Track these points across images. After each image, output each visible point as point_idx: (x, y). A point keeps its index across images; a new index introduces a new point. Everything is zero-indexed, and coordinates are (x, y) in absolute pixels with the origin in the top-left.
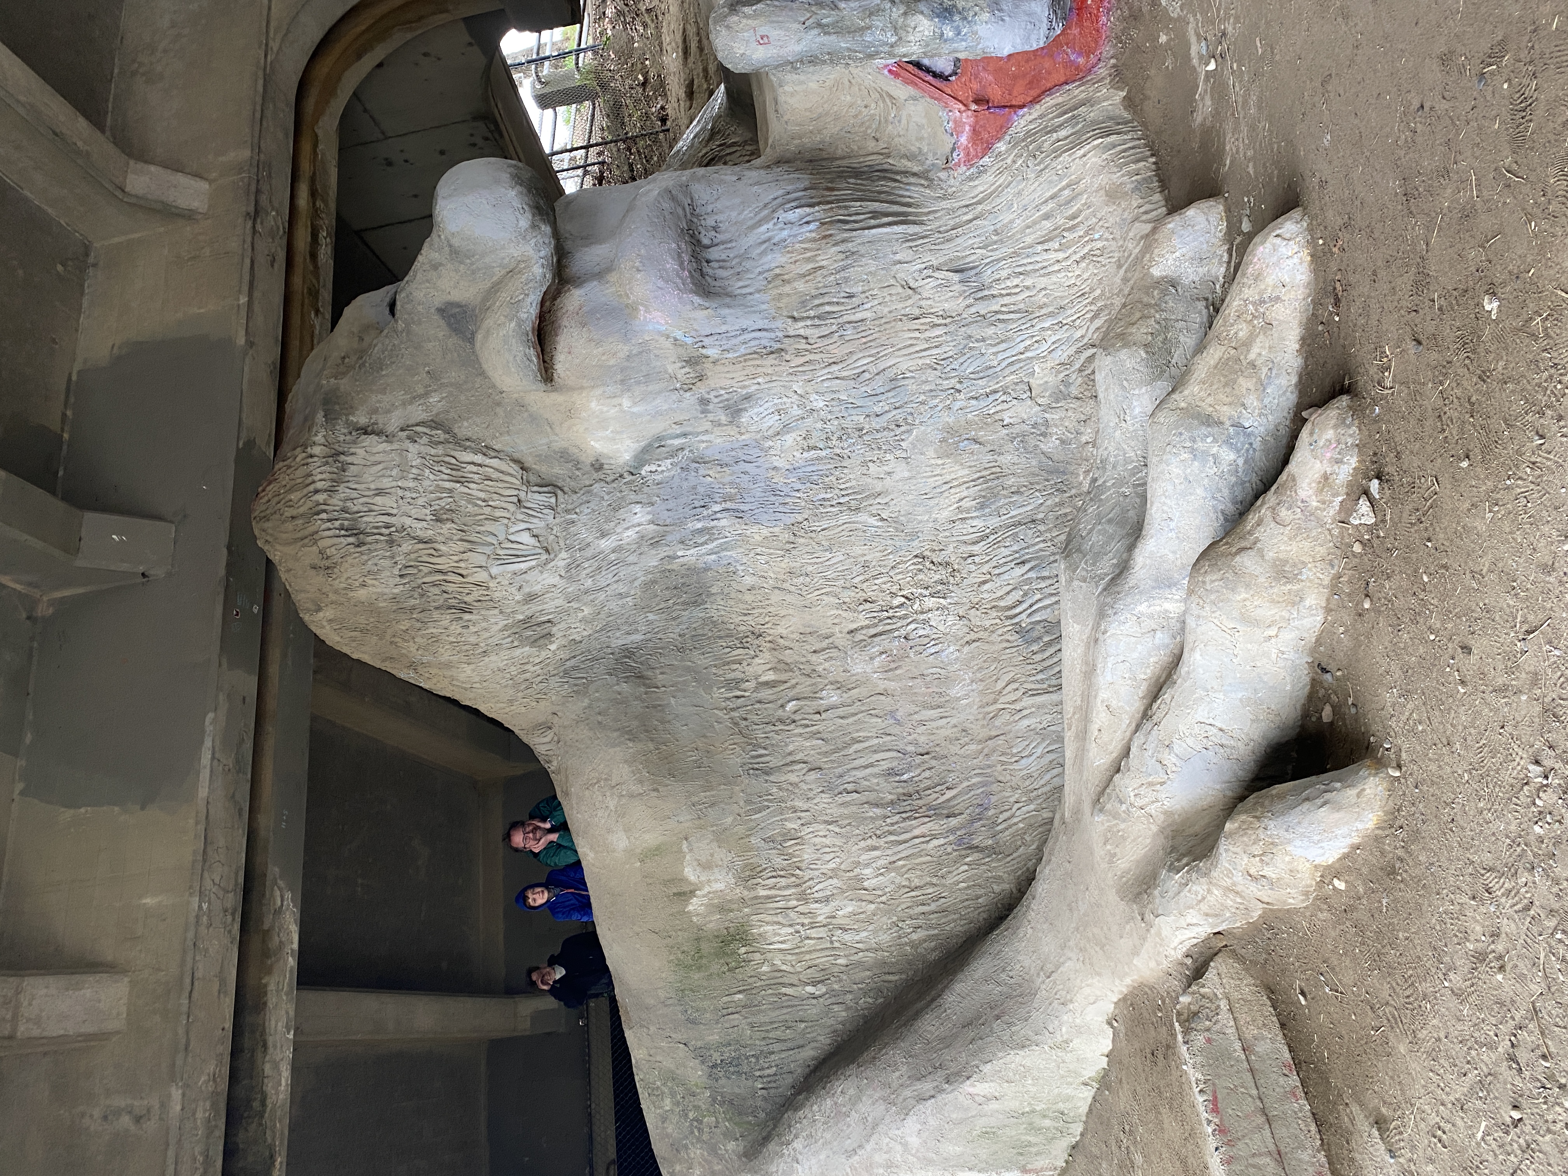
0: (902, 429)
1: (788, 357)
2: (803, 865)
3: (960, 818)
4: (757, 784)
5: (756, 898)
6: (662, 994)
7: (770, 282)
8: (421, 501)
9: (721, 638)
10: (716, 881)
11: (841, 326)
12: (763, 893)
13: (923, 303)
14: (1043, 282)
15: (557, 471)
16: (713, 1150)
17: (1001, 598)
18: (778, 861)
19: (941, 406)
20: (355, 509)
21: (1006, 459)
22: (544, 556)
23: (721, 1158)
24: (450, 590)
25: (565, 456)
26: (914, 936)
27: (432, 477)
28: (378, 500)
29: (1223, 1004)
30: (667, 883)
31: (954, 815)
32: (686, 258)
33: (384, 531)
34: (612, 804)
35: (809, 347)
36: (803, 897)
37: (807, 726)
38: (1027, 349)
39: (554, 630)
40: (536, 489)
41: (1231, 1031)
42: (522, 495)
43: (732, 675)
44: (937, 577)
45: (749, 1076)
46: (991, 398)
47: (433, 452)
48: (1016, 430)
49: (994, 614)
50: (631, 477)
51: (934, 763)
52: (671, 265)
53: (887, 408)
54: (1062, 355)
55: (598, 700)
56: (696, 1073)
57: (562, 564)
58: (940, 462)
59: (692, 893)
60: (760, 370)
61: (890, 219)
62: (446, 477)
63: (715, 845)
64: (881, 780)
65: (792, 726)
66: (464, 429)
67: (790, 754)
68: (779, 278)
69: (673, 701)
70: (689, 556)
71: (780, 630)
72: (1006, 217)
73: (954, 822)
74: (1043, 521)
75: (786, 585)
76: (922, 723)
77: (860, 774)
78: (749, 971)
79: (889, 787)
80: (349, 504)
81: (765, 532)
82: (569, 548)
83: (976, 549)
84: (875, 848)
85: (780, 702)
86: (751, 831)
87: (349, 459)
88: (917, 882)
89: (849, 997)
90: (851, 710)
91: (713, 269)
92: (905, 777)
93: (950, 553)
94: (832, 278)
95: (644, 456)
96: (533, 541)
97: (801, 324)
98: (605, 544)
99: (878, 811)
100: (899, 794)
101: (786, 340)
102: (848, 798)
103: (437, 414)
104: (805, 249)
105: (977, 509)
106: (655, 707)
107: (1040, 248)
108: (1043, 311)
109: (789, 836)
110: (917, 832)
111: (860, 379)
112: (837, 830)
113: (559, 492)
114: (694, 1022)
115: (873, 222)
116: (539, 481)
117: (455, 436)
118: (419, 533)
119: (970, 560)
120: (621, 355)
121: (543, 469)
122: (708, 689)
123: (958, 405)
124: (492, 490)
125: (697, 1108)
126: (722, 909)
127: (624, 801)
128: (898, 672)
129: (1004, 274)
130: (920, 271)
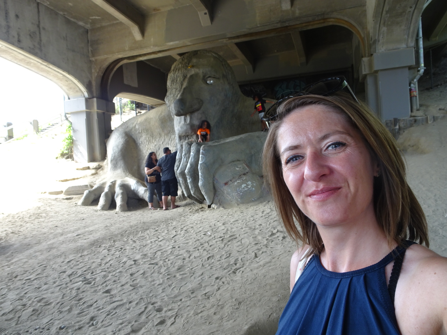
18: (154, 137)
23: (127, 128)
30: (150, 121)
34: (159, 113)
36: (149, 141)
45: (134, 132)
65: (169, 140)
67: (166, 139)
78: (143, 133)
85: (172, 138)
89: (140, 146)
102: (158, 148)
109: (156, 139)
112: (155, 146)
114: (138, 125)
125: (132, 125)
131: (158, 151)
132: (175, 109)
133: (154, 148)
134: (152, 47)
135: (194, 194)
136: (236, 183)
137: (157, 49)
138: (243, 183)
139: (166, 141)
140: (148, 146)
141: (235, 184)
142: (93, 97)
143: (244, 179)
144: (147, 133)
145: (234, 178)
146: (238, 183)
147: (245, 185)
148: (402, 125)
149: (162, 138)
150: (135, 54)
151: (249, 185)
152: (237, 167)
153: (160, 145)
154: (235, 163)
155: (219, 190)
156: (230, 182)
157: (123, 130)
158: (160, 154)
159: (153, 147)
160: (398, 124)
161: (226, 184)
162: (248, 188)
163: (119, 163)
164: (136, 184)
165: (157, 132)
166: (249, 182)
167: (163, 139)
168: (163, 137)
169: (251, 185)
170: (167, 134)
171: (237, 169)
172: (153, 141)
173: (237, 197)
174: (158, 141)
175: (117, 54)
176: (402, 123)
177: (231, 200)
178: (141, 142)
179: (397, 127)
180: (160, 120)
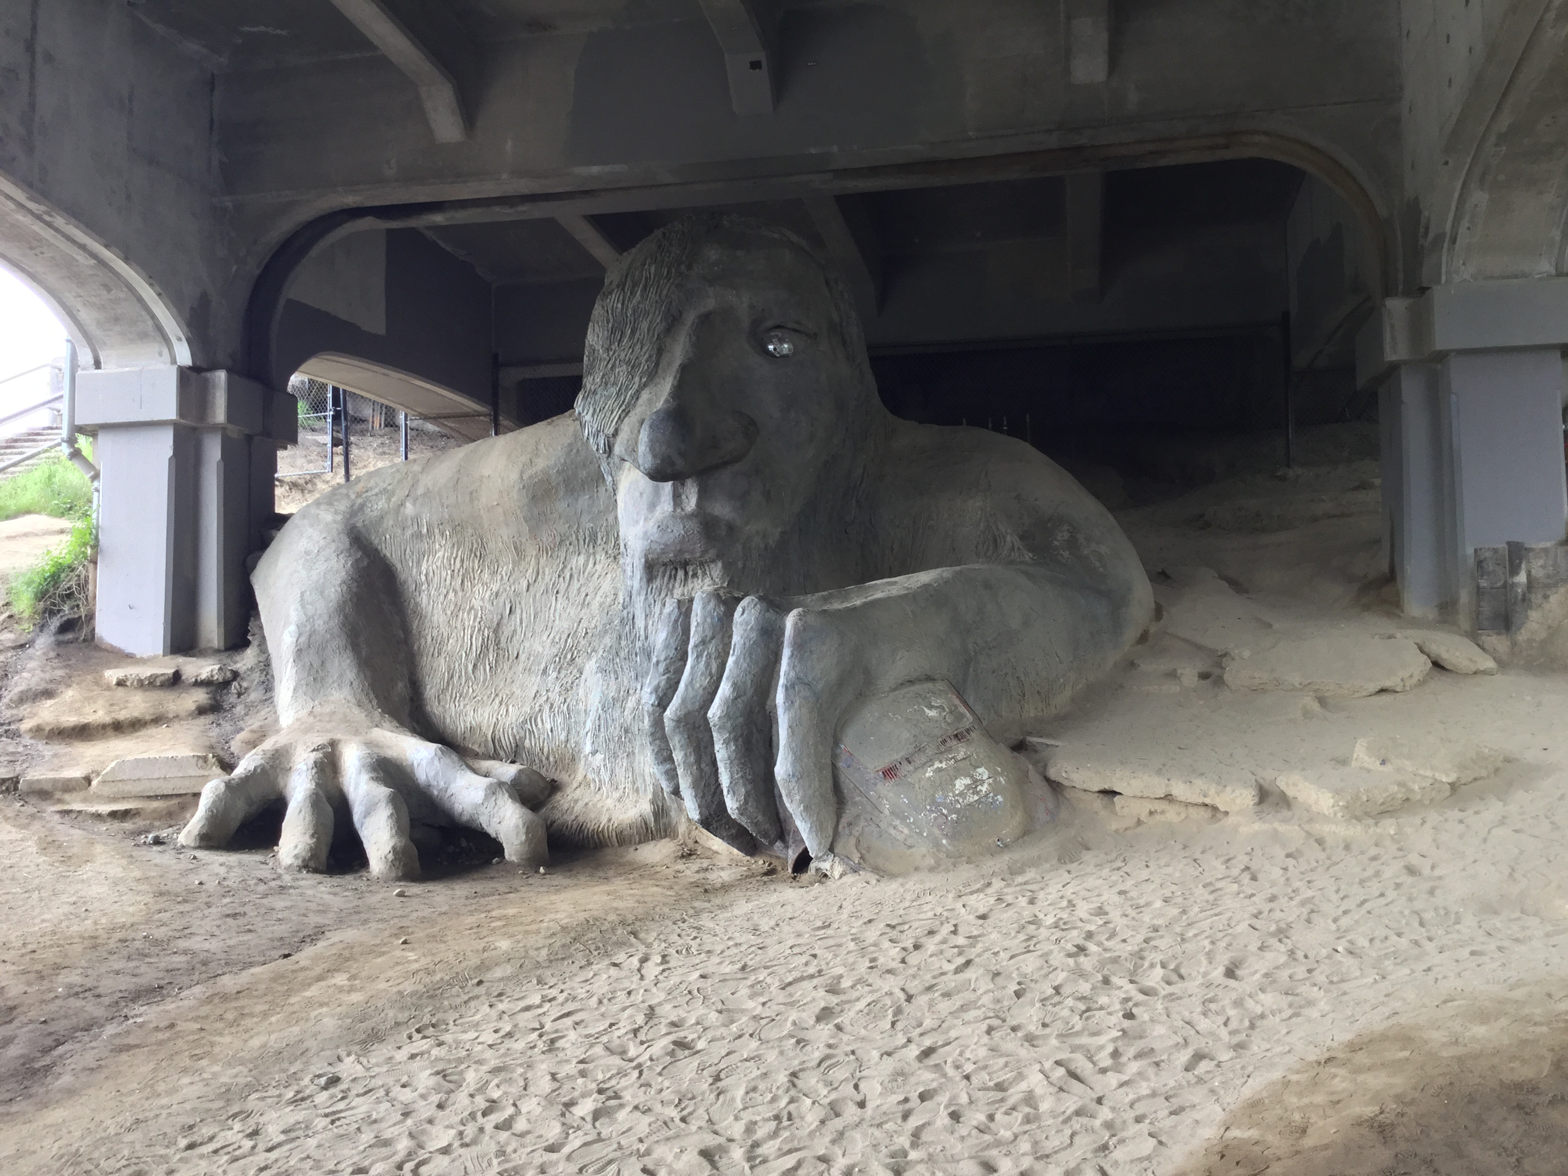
0: (604, 673)
2: (482, 575)
4: (531, 550)
5: (472, 544)
12: (474, 548)
16: (361, 508)
17: (541, 716)
18: (488, 559)
19: (602, 698)
23: (357, 512)
29: (206, 773)
34: (522, 458)
37: (554, 585)
40: (606, 441)
42: (602, 433)
43: (599, 537)
44: (570, 680)
45: (391, 532)
49: (537, 710)
51: (510, 661)
52: (658, 547)
54: (603, 771)
56: (395, 500)
62: (624, 382)
64: (512, 628)
66: (644, 397)
69: (588, 497)
76: (529, 657)
77: (518, 615)
78: (437, 536)
79: (505, 632)
83: (566, 706)
84: (474, 620)
85: (574, 568)
86: (505, 543)
88: (450, 642)
89: (416, 594)
90: (552, 614)
91: (670, 572)
92: (509, 643)
99: (495, 624)
100: (499, 638)
102: (506, 606)
106: (583, 486)
108: (616, 765)
109: (500, 566)
112: (491, 598)
113: (606, 455)
114: (416, 502)
116: (611, 443)
119: (563, 701)
121: (615, 447)
124: (607, 414)
125: (381, 499)
131: (505, 621)
132: (652, 449)
133: (488, 606)
134: (504, 176)
135: (742, 810)
136: (929, 773)
137: (524, 186)
138: (958, 772)
139: (547, 578)
140: (460, 594)
141: (927, 775)
142: (214, 367)
143: (959, 758)
144: (455, 539)
145: (920, 750)
146: (940, 770)
147: (968, 781)
148: (1538, 572)
149: (529, 563)
150: (422, 199)
151: (982, 782)
152: (931, 707)
153: (517, 594)
154: (917, 688)
155: (858, 799)
156: (906, 768)
157: (339, 518)
158: (515, 631)
159: (482, 599)
160: (1523, 566)
161: (889, 773)
162: (978, 793)
163: (337, 663)
164: (436, 762)
165: (505, 538)
166: (980, 770)
167: (530, 571)
168: (533, 562)
169: (991, 780)
170: (549, 551)
171: (932, 713)
172: (486, 576)
173: (937, 832)
174: (505, 578)
175: (340, 189)
176: (1541, 562)
177: (909, 842)
178: (423, 578)
179: (1522, 578)
180: (524, 487)
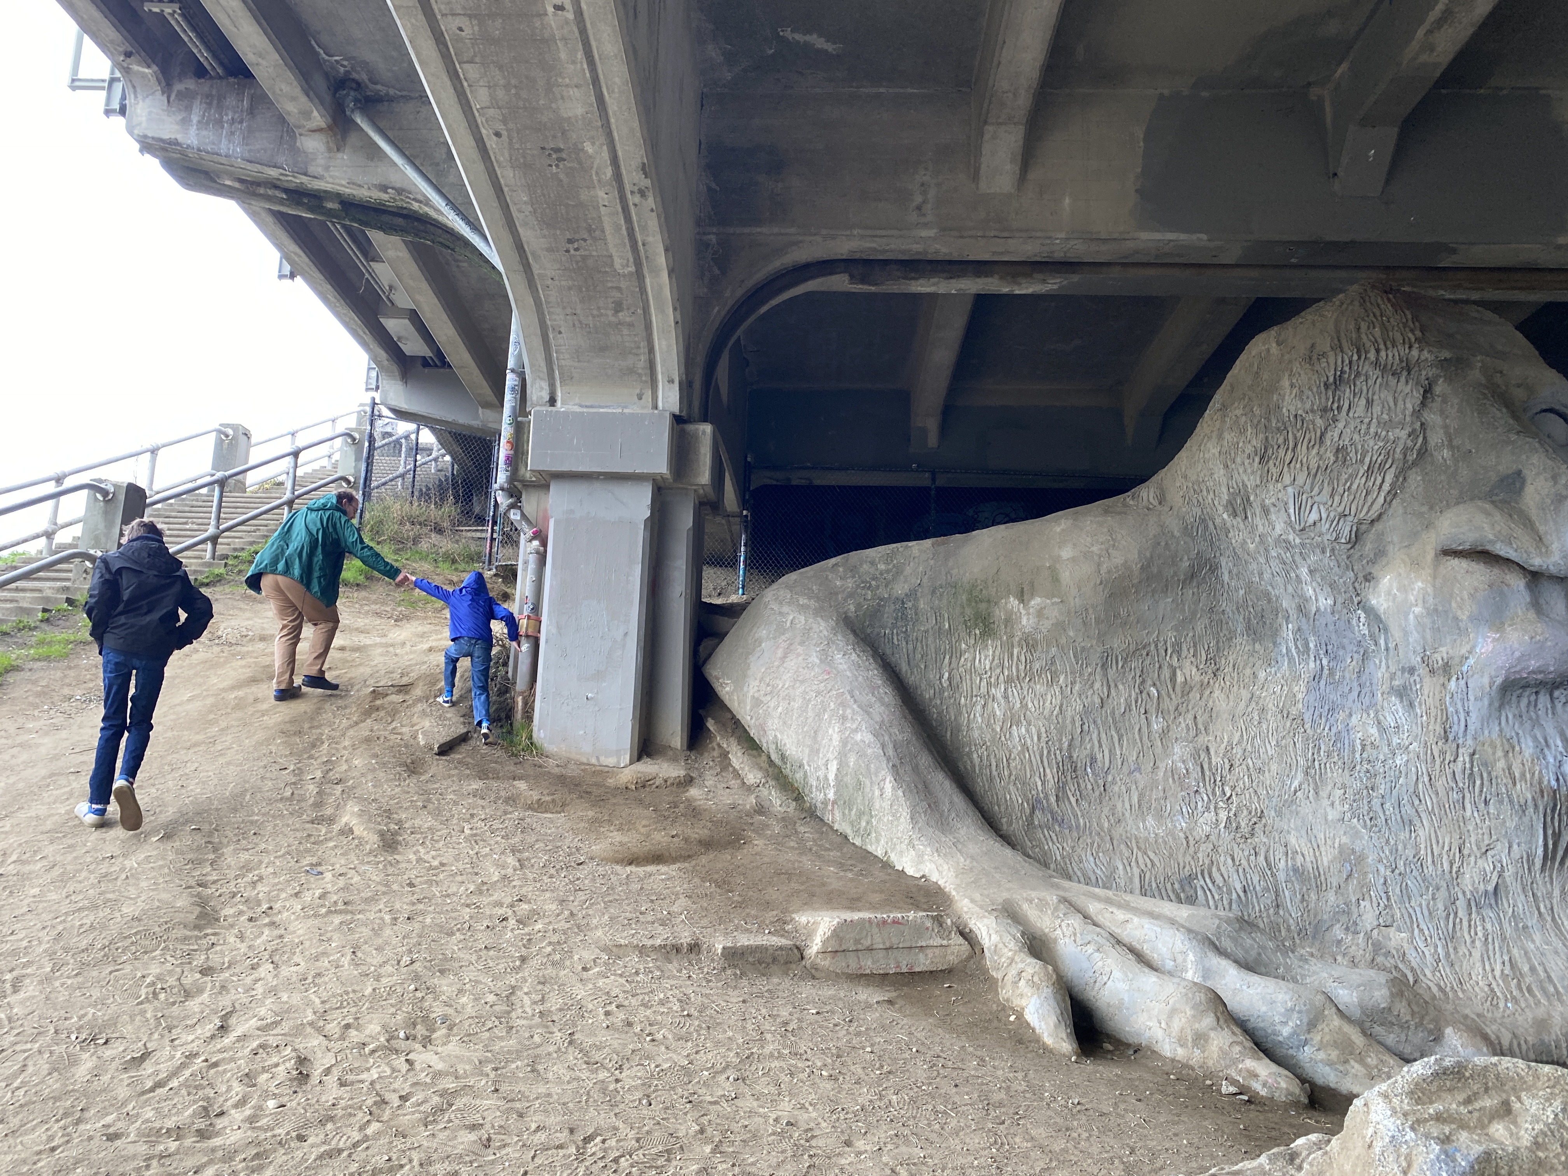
0: (1368, 822)
1: (1440, 744)
2: (1032, 684)
3: (1055, 804)
4: (1095, 658)
5: (1013, 646)
6: (955, 572)
7: (1508, 740)
8: (1356, 437)
9: (1218, 642)
10: (1028, 619)
11: (1461, 790)
12: (1016, 651)
13: (1472, 859)
14: (1477, 954)
15: (1368, 547)
16: (851, 595)
17: (1219, 870)
18: (1037, 666)
19: (1383, 855)
20: (1358, 383)
21: (1331, 897)
22: (1297, 527)
23: (845, 600)
24: (1280, 451)
25: (1380, 553)
26: (975, 756)
27: (1376, 447)
28: (1363, 402)
29: (945, 942)
30: (1032, 584)
31: (1057, 801)
32: (1540, 677)
33: (1336, 405)
34: (1095, 549)
35: (1447, 762)
36: (1009, 681)
37: (1136, 702)
38: (1421, 930)
39: (1239, 519)
40: (1354, 529)
41: (931, 942)
42: (1350, 518)
43: (1184, 648)
44: (1243, 824)
45: (894, 626)
46: (1384, 896)
47: (1398, 450)
48: (1354, 908)
49: (1207, 862)
50: (1356, 602)
51: (1097, 793)
52: (1533, 664)
53: (1387, 813)
54: (1412, 955)
55: (1178, 543)
56: (900, 589)
57: (1291, 537)
58: (1336, 845)
59: (1022, 601)
60: (1433, 720)
61: (1551, 846)
62: (1374, 459)
63: (1054, 621)
64: (1088, 752)
65: (1137, 690)
66: (1415, 478)
67: (1116, 685)
68: (1510, 749)
69: (1170, 600)
70: (1288, 632)
71: (1217, 693)
72: (1537, 937)
73: (1053, 799)
74: (1277, 913)
75: (1253, 704)
76: (1128, 790)
77: (1095, 736)
78: (963, 634)
79: (1082, 756)
80: (1363, 378)
81: (1300, 696)
82: (1303, 545)
83: (1261, 859)
84: (1039, 738)
85: (1158, 683)
86: (1061, 648)
87: (1403, 379)
88: (1013, 764)
89: (938, 702)
90: (1145, 739)
91: (1529, 697)
92: (1089, 770)
93: (1260, 838)
94: (1504, 790)
95: (1373, 615)
96: (1311, 521)
97: (1467, 759)
98: (1304, 572)
99: (1066, 745)
100: (1076, 763)
101: (1454, 745)
102: (1078, 724)
103: (1432, 455)
104: (1533, 774)
105: (1293, 866)
106: (1167, 586)
107: (1506, 958)
108: (1451, 950)
109: (1055, 676)
110: (1048, 771)
111: (1414, 797)
112: (1055, 713)
113: (1349, 546)
114: (933, 592)
115: (1550, 832)
116: (1361, 531)
117: (1410, 468)
118: (1329, 434)
119: (1252, 852)
120: (1459, 613)
121: (1372, 535)
122: (1175, 628)
123: (1382, 869)
124: (1358, 496)
125: (878, 587)
126: (1008, 621)
127: (1096, 558)
128: (1171, 780)
129: (1489, 926)
130: (1500, 862)
133: (1052, 723)
134: (1061, 236)
139: (1124, 694)
142: (702, 418)
144: (990, 640)
149: (1092, 675)
153: (1089, 710)
158: (1093, 755)
165: (1063, 641)
167: (1098, 683)
168: (1098, 674)
170: (1120, 660)
172: (1038, 686)
180: (1101, 583)
